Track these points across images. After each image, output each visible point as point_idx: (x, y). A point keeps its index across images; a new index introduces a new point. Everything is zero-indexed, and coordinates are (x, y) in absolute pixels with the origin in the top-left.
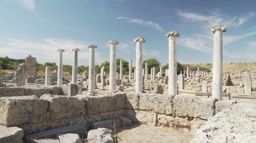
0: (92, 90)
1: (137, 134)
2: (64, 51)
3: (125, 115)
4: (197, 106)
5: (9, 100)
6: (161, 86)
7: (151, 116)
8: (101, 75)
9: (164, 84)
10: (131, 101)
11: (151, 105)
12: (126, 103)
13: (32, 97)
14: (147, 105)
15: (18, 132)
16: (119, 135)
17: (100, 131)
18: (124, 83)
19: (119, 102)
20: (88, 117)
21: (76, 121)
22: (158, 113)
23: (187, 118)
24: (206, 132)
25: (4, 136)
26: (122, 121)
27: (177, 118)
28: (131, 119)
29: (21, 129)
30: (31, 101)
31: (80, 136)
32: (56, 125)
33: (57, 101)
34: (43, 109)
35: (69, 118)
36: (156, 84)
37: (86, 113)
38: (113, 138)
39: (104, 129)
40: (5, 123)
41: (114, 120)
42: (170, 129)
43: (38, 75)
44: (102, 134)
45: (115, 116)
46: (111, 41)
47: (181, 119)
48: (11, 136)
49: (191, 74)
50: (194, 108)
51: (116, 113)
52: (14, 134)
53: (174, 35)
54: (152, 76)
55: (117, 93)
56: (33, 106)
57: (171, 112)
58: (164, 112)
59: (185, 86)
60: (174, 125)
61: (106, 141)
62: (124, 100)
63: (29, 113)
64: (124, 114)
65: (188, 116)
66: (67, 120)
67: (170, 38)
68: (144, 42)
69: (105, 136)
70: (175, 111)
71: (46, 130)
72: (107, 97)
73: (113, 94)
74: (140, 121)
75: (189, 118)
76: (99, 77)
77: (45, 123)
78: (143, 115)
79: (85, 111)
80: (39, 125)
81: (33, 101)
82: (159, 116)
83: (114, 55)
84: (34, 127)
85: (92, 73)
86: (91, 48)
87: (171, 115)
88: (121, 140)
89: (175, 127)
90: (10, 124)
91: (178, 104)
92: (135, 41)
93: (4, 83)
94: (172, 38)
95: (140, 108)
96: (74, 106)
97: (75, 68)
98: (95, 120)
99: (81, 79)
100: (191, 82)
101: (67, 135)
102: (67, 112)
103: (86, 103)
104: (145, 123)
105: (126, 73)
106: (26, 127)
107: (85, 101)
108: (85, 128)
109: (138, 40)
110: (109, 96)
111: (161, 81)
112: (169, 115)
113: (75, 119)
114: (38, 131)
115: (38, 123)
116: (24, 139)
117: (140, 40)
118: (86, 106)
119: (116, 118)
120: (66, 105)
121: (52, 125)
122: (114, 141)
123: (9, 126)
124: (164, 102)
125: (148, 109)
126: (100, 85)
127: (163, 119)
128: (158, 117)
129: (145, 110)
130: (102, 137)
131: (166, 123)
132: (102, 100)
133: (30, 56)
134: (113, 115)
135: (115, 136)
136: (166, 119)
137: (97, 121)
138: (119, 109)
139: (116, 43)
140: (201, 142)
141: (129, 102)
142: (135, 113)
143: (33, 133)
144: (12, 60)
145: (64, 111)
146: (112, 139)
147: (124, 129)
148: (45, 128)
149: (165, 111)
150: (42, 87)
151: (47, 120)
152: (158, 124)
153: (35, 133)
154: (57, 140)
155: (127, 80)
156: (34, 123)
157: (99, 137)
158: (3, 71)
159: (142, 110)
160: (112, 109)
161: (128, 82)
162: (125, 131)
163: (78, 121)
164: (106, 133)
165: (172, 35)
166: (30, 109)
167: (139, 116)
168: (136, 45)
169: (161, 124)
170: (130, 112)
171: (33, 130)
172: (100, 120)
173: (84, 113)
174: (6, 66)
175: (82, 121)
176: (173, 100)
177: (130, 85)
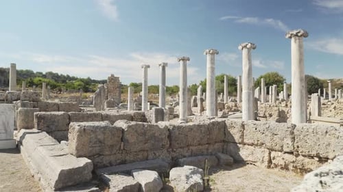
0: (184, 116)
1: (238, 178)
2: (149, 67)
3: (224, 151)
4: (333, 141)
5: (79, 126)
6: (283, 112)
7: (260, 154)
8: (198, 97)
9: (287, 109)
10: (232, 131)
11: (262, 138)
12: (225, 134)
13: (103, 124)
14: (255, 138)
15: (87, 163)
16: (213, 177)
17: (187, 169)
18: (228, 107)
19: (215, 132)
20: (173, 150)
21: (157, 154)
22: (271, 150)
23: (317, 159)
24: (321, 176)
25: (71, 168)
26: (219, 159)
27: (301, 158)
28: (231, 156)
29: (89, 161)
30: (102, 128)
31: (160, 175)
32: (132, 159)
33: (133, 129)
34: (116, 138)
35: (147, 151)
36: (276, 108)
37: (170, 144)
38: (204, 180)
39: (192, 167)
40: (75, 152)
41: (208, 157)
42: (290, 174)
43: (122, 98)
44: (188, 174)
45: (210, 151)
46: (208, 51)
47: (307, 160)
48: (79, 168)
49: (336, 95)
50: (329, 144)
51: (211, 148)
52: (82, 165)
53: (299, 35)
54: (272, 97)
55: (213, 120)
56: (104, 133)
57: (291, 149)
58: (280, 148)
59: (322, 112)
60: (296, 167)
61: (192, 183)
62: (223, 130)
63: (100, 142)
64: (223, 149)
65: (318, 156)
66: (145, 154)
67: (293, 39)
68: (254, 48)
69: (191, 177)
70: (298, 147)
71: (120, 164)
72: (198, 125)
73: (207, 122)
74: (245, 160)
75: (320, 158)
76: (195, 100)
77: (119, 156)
78: (249, 152)
79: (169, 143)
80: (112, 158)
81: (105, 128)
82: (273, 154)
83: (213, 69)
84: (106, 160)
85: (184, 94)
86: (181, 62)
87: (291, 153)
88: (215, 183)
89: (299, 170)
90: (79, 154)
91: (302, 136)
92: (240, 47)
93: (82, 108)
94: (296, 40)
95: (245, 141)
96: (153, 136)
97: (163, 89)
98: (181, 155)
99: (174, 103)
100: (333, 106)
101: (143, 171)
102: (145, 143)
103: (170, 133)
104: (253, 163)
105: (234, 93)
106: (97, 160)
107: (169, 130)
108: (167, 164)
109: (245, 47)
110: (202, 123)
111: (283, 104)
112: (288, 153)
113: (155, 152)
114: (111, 165)
115: (110, 155)
116: (93, 172)
117: (248, 46)
118: (169, 137)
119: (211, 155)
120: (144, 134)
121: (127, 158)
122: (204, 184)
123: (79, 156)
124: (281, 134)
125: (256, 143)
126: (196, 110)
127: (280, 159)
128: (272, 156)
129: (252, 145)
130: (188, 177)
131: (284, 164)
132: (191, 129)
133: (112, 76)
134: (207, 149)
135: (206, 178)
136: (283, 159)
137: (184, 157)
138: (216, 142)
139: (214, 53)
140: (307, 190)
141: (229, 132)
142: (239, 149)
143: (105, 166)
144: (94, 81)
145: (141, 141)
146: (201, 181)
147: (220, 169)
148: (118, 161)
149: (282, 147)
150: (122, 112)
151: (121, 152)
152: (272, 165)
153: (107, 166)
154: (131, 177)
155: (233, 104)
156: (106, 155)
157: (183, 178)
158: (85, 94)
159: (248, 145)
160: (205, 141)
161: (236, 106)
162: (223, 172)
163: (159, 156)
164: (194, 173)
165: (296, 35)
166: (101, 137)
167: (244, 153)
168: (242, 54)
169: (276, 166)
170: (231, 147)
171: (105, 162)
172: (189, 156)
173: (168, 146)
174: (87, 88)
175: (164, 156)
176: (295, 131)
177: (238, 111)
